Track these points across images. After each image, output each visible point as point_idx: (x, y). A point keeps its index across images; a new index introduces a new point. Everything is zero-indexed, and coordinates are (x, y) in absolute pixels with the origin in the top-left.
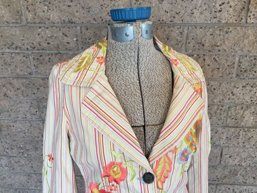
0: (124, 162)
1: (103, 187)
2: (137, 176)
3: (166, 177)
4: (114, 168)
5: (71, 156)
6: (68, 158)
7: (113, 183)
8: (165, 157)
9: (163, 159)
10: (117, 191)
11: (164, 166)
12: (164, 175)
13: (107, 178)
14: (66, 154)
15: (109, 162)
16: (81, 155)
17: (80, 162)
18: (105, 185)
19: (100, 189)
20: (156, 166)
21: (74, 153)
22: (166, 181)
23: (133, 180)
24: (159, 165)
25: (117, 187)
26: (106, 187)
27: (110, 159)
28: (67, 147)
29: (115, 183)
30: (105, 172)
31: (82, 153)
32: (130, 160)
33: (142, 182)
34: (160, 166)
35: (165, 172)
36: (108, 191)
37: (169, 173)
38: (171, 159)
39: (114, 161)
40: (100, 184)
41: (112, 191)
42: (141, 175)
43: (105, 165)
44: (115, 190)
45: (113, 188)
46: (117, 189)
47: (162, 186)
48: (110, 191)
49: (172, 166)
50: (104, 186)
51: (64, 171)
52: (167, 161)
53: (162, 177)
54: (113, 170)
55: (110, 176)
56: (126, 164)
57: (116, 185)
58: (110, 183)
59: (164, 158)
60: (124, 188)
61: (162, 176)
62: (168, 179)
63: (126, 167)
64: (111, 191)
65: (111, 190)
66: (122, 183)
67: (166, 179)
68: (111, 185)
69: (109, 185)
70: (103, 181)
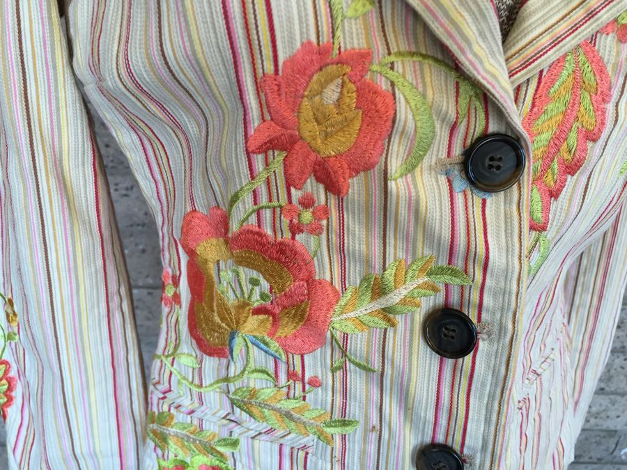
0: (382, 49)
1: (253, 219)
2: (438, 151)
3: (572, 168)
4: (323, 85)
5: (79, 84)
6: (61, 94)
7: (309, 190)
8: (582, 58)
9: (569, 67)
10: (324, 236)
11: (574, 104)
12: (566, 156)
13: (278, 158)
14: (50, 65)
15: (298, 45)
16: (124, 34)
17: (123, 72)
18: (264, 200)
19: (234, 227)
20: (533, 105)
21: (89, 48)
22: (565, 189)
23: (418, 169)
24: (548, 99)
25: (326, 211)
26: (267, 214)
27: (301, 22)
28: (50, 18)
29: (321, 188)
30: (268, 117)
31: (129, 17)
32: (414, 50)
33: (460, 184)
34: (550, 106)
35: (573, 138)
36: (279, 239)
37: (590, 144)
38: (609, 68)
39: (325, 38)
40: (235, 198)
41: (298, 237)
42: (458, 150)
43: (269, 68)
44: (315, 230)
45: (307, 216)
46: (324, 222)
47: (546, 209)
48: (288, 235)
49: (610, 107)
50: (258, 212)
51: (50, 165)
52: (590, 77)
53: (555, 165)
54: (317, 99)
55: (297, 147)
56: (392, 68)
57: (323, 201)
58: (293, 190)
59: (577, 63)
60: (363, 216)
61: (552, 160)
62: (575, 177)
63: (393, 84)
64: (293, 238)
65: (295, 229)
66: (355, 187)
67: (569, 176)
68: (295, 200)
69: (283, 201)
70: (253, 178)
